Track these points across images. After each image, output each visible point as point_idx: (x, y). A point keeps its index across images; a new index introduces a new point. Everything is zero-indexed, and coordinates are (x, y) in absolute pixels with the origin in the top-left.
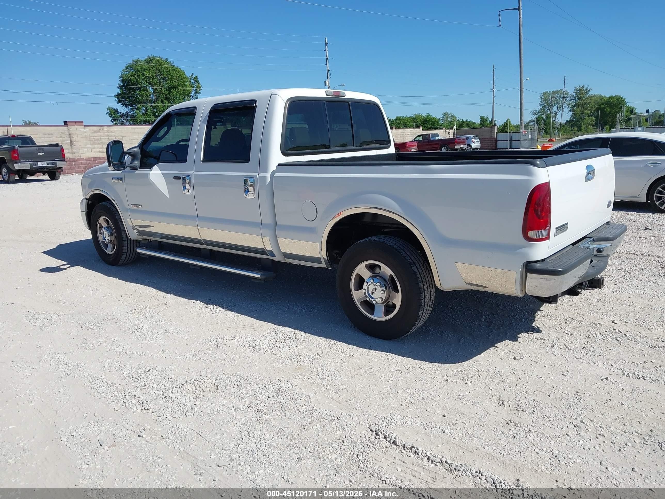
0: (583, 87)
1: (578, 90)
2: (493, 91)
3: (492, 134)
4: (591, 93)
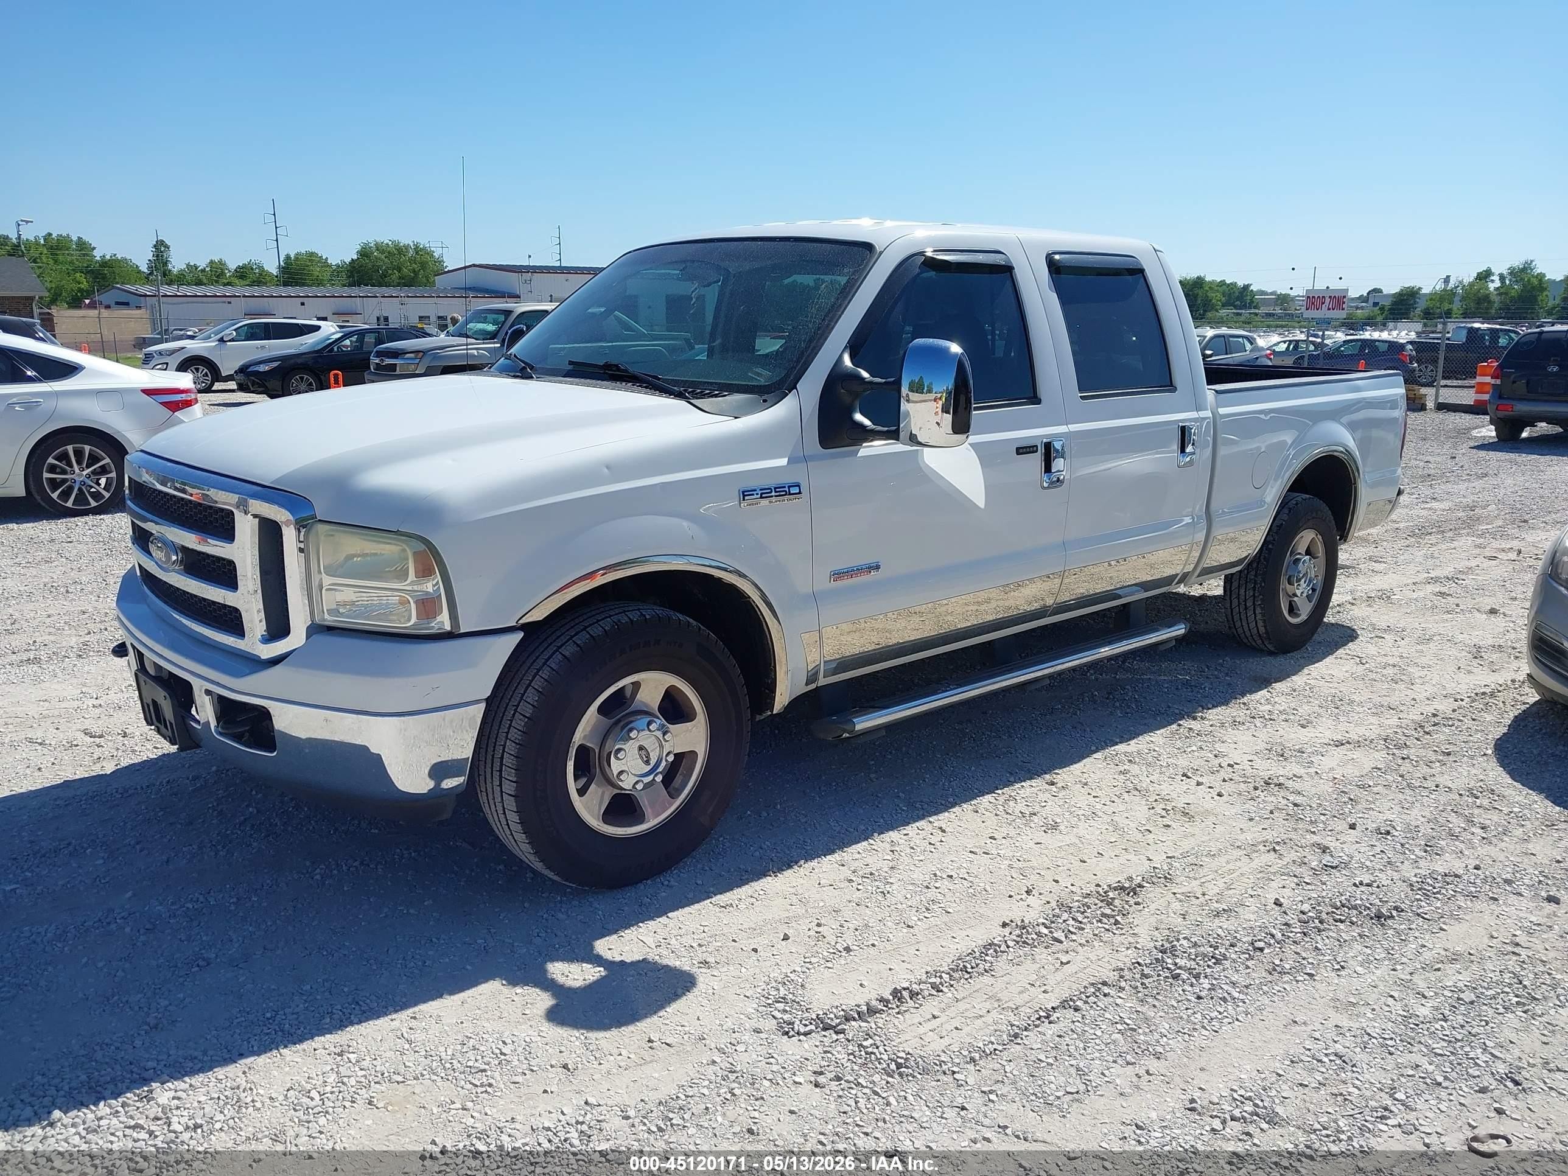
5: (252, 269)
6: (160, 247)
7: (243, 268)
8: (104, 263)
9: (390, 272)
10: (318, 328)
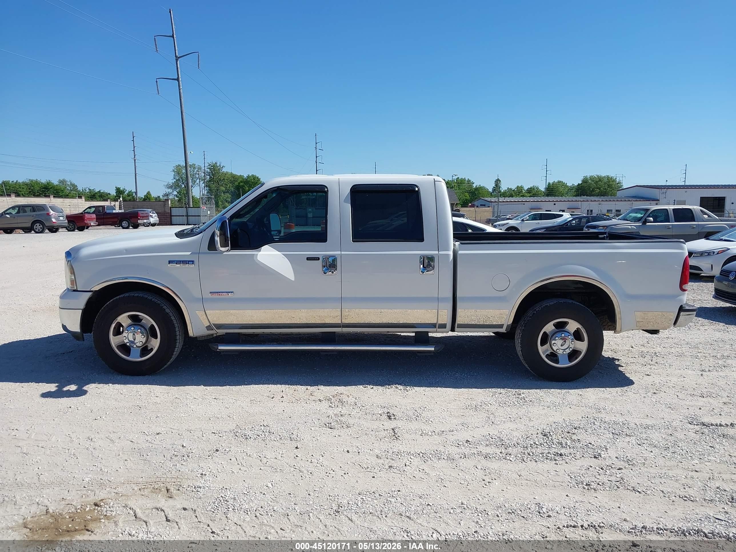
0: (216, 163)
1: (212, 166)
2: (135, 160)
3: (166, 208)
4: (224, 170)
5: (534, 189)
6: (498, 182)
7: (530, 189)
8: (477, 189)
9: (595, 189)
10: (562, 215)
